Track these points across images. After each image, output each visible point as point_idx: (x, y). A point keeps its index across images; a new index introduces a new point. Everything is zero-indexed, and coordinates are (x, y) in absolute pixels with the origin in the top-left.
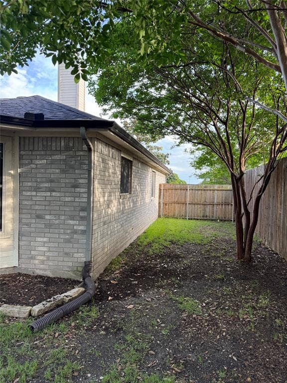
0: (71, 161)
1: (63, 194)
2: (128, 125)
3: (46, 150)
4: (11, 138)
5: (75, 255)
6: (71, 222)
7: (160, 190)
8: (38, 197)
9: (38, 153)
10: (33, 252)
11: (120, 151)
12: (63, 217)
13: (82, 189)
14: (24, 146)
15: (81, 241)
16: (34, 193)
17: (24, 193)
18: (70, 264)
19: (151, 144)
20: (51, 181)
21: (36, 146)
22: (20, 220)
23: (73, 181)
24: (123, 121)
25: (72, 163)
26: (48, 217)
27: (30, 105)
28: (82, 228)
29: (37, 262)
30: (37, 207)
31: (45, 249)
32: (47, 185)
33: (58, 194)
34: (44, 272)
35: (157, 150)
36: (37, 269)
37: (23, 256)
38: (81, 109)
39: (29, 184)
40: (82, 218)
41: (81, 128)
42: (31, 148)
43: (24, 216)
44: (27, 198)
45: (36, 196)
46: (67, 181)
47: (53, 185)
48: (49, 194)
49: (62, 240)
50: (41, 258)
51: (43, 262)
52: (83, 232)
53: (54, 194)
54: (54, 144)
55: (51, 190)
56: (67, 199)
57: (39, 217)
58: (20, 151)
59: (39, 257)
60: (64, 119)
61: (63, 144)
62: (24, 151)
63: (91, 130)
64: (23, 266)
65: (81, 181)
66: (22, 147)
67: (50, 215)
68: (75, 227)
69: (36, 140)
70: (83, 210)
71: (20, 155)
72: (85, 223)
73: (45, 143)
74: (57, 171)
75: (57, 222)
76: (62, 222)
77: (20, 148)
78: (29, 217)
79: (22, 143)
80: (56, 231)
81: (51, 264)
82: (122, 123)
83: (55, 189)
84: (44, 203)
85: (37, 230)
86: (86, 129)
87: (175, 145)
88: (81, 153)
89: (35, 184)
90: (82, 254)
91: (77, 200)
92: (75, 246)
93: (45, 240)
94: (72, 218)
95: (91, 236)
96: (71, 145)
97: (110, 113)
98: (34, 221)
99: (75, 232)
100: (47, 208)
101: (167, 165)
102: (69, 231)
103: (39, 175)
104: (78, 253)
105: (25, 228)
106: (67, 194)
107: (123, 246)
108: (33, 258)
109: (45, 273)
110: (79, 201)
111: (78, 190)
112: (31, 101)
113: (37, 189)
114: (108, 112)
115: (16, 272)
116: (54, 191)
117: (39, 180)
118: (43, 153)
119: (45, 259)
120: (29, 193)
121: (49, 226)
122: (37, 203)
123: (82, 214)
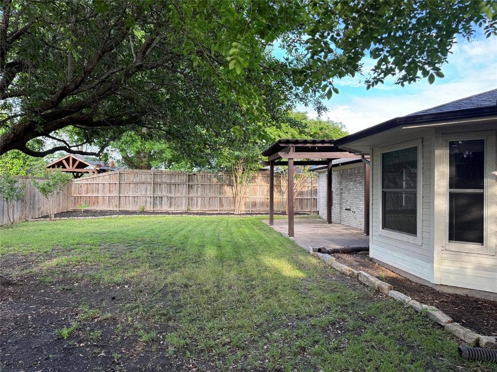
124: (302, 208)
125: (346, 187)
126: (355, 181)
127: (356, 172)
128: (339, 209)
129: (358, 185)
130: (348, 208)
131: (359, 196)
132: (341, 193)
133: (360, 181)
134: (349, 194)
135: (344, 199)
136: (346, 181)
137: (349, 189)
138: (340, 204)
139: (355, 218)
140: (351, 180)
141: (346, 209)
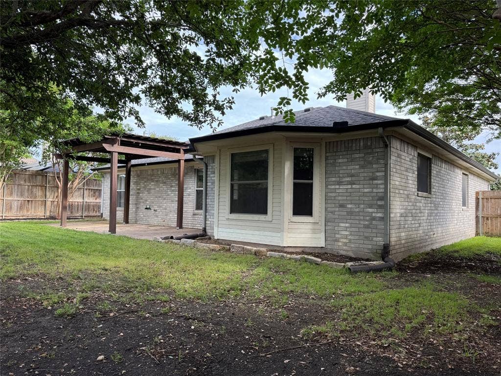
0: (369, 158)
1: (362, 186)
2: (429, 121)
3: (347, 151)
4: (319, 144)
5: (375, 239)
6: (370, 210)
7: (477, 199)
8: (340, 190)
9: (341, 153)
10: (337, 236)
11: (417, 147)
12: (362, 206)
13: (379, 181)
14: (329, 149)
15: (379, 227)
16: (337, 187)
17: (329, 187)
18: (370, 247)
19: (466, 142)
20: (352, 176)
21: (339, 147)
22: (326, 209)
23: (371, 174)
24: (421, 116)
25: (370, 159)
26: (349, 206)
27: (329, 115)
28: (379, 215)
29: (340, 244)
30: (340, 198)
31: (347, 233)
32: (348, 179)
33: (358, 186)
34: (346, 253)
35: (474, 150)
36: (341, 250)
37: (329, 239)
38: (371, 111)
39: (334, 179)
40: (380, 207)
41: (379, 128)
42: (335, 150)
43: (329, 205)
44: (332, 191)
45: (339, 189)
46: (366, 175)
47: (354, 178)
48: (349, 186)
49: (362, 226)
50: (345, 240)
51: (345, 244)
52: (382, 219)
53: (354, 186)
54: (354, 145)
55: (352, 183)
56: (366, 190)
57: (342, 206)
58: (326, 153)
59: (342, 240)
60: (364, 123)
61: (362, 144)
62: (330, 153)
63: (389, 129)
64: (329, 247)
65: (378, 174)
66: (328, 150)
67: (351, 204)
68: (374, 215)
69: (339, 143)
70: (381, 199)
71: (326, 156)
72: (383, 210)
73: (347, 145)
74: (357, 167)
75: (357, 210)
76: (362, 210)
77: (326, 151)
78: (334, 206)
79: (328, 147)
80: (357, 218)
81: (353, 246)
82: (420, 119)
83: (355, 182)
84: (346, 194)
85: (340, 217)
86: (383, 129)
87: (494, 137)
88: (378, 150)
89: (338, 179)
90: (381, 238)
91: (375, 190)
92: (374, 231)
93: (347, 225)
94: (371, 207)
95: (389, 222)
96: (369, 144)
97: (406, 109)
98: (337, 209)
99: (374, 219)
100: (348, 198)
101: (492, 170)
102: (368, 218)
103: (341, 172)
104: (376, 237)
105: (330, 215)
106: (365, 186)
107: (422, 247)
108: (337, 240)
109: (348, 253)
110: (377, 191)
111: (375, 182)
112: (328, 112)
113: (340, 183)
114: (403, 109)
115: (323, 251)
116: (354, 184)
117: (341, 175)
118: (344, 153)
119: (347, 241)
120: (333, 187)
121: (350, 213)
122: (340, 194)
123: (380, 203)
124: (72, 212)
125: (145, 187)
126: (157, 181)
127: (159, 173)
128: (134, 210)
129: (161, 185)
130: (148, 207)
131: (163, 195)
132: (138, 193)
133: (164, 181)
134: (149, 193)
135: (142, 199)
136: (145, 182)
137: (150, 189)
138: (136, 204)
139: (157, 217)
140: (152, 180)
141: (146, 209)
